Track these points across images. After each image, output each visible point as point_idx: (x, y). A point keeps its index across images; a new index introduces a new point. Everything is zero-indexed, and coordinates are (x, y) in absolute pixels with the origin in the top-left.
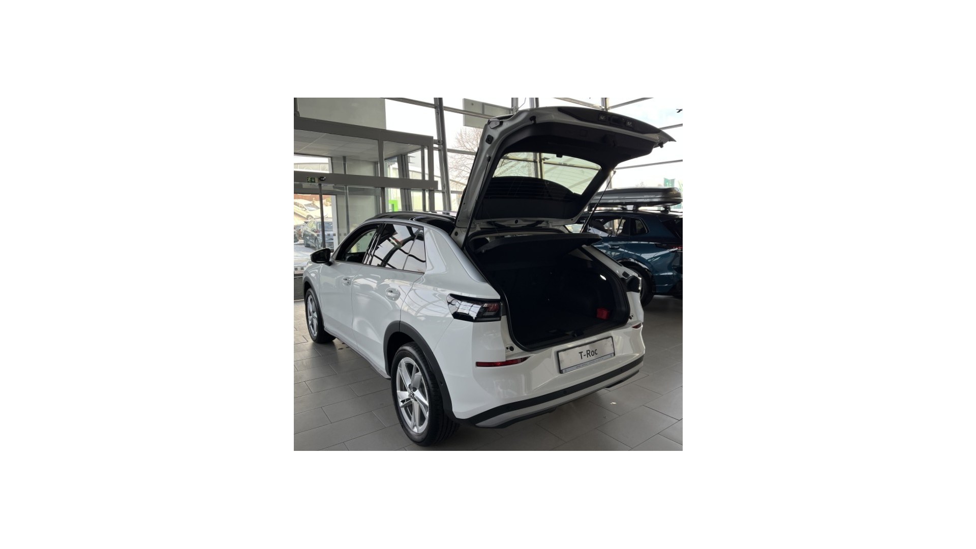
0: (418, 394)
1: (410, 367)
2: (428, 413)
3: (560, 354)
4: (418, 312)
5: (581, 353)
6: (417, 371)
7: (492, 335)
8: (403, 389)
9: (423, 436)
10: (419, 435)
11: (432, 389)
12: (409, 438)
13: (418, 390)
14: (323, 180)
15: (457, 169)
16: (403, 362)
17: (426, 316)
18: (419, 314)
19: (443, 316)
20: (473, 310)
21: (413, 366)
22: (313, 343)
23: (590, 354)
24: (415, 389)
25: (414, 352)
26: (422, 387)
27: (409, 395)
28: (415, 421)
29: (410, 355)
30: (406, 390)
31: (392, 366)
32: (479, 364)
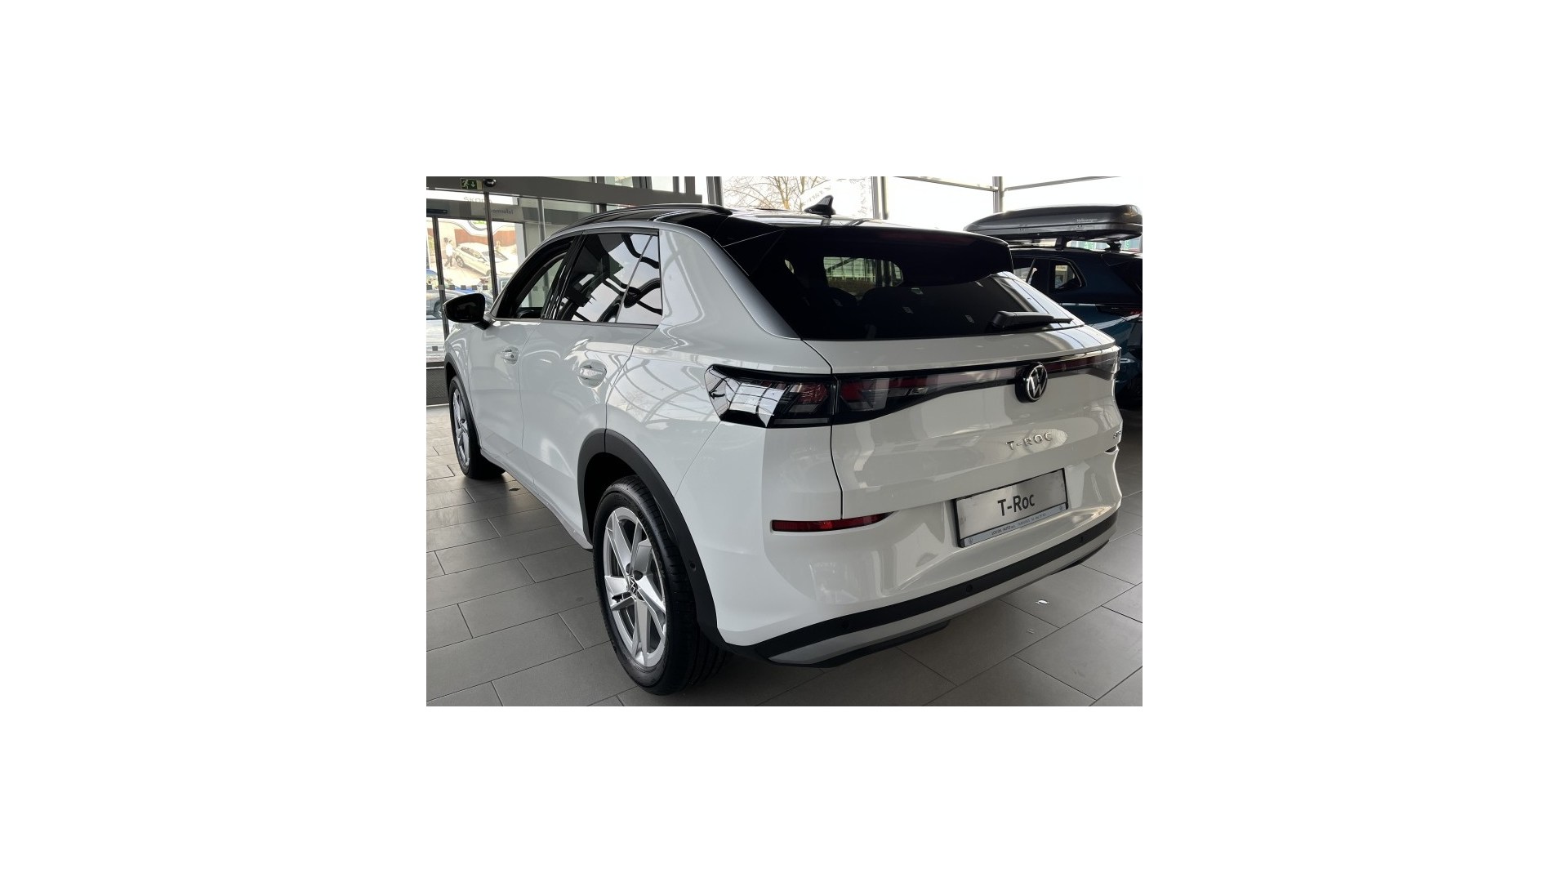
0: (645, 584)
1: (628, 528)
2: (665, 626)
3: (958, 503)
4: (653, 412)
5: (1002, 502)
6: (643, 538)
7: (807, 457)
8: (617, 573)
9: (656, 675)
10: (648, 670)
11: (672, 577)
12: (628, 673)
13: (645, 577)
14: (491, 186)
15: (737, 192)
16: (617, 515)
17: (671, 422)
18: (655, 417)
19: (701, 418)
20: (766, 401)
21: (633, 525)
22: (465, 479)
23: (1021, 505)
24: (639, 576)
25: (635, 497)
26: (652, 569)
27: (629, 587)
28: (639, 641)
29: (627, 502)
30: (621, 575)
31: (595, 527)
32: (778, 526)
